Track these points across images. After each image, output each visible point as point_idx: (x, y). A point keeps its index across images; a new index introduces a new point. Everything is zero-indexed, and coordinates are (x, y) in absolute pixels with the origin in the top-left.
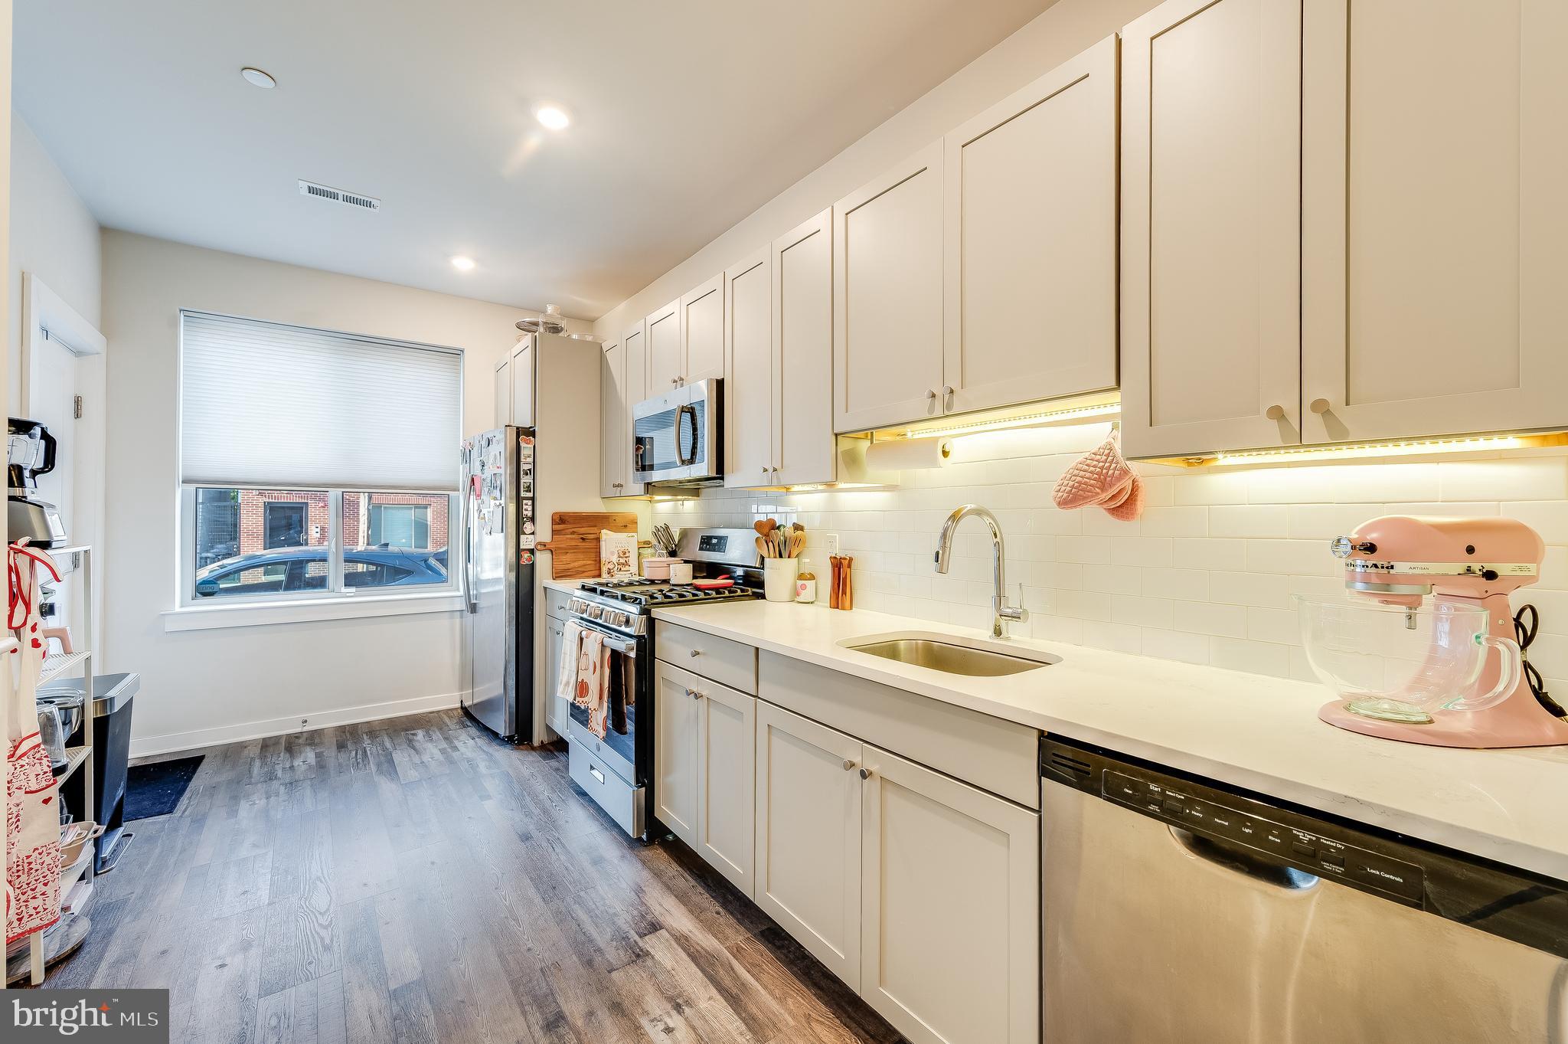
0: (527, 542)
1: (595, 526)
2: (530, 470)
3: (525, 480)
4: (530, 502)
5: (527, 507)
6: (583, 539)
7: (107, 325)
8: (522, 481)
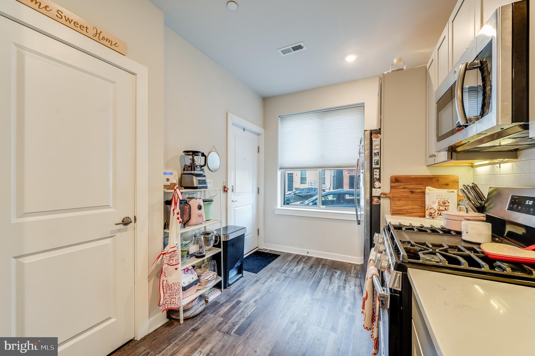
0: (376, 192)
1: (422, 184)
2: (378, 153)
3: (375, 158)
4: (378, 171)
5: (376, 173)
6: (412, 192)
7: (265, 126)
8: (373, 159)
